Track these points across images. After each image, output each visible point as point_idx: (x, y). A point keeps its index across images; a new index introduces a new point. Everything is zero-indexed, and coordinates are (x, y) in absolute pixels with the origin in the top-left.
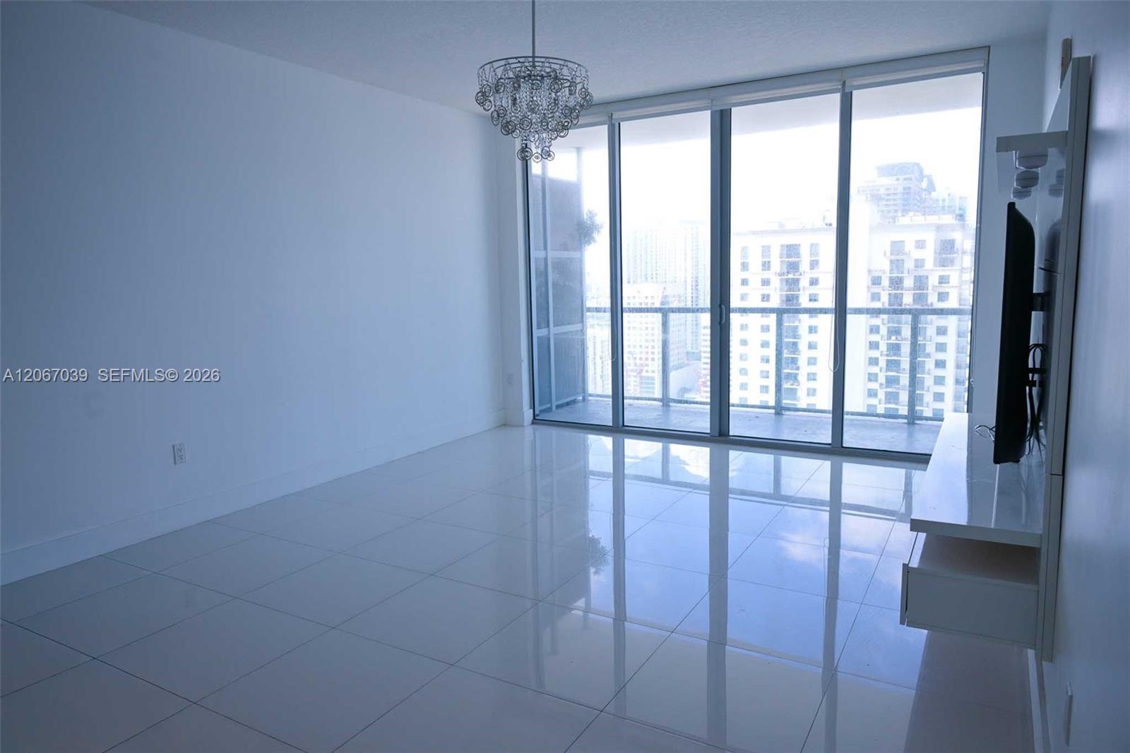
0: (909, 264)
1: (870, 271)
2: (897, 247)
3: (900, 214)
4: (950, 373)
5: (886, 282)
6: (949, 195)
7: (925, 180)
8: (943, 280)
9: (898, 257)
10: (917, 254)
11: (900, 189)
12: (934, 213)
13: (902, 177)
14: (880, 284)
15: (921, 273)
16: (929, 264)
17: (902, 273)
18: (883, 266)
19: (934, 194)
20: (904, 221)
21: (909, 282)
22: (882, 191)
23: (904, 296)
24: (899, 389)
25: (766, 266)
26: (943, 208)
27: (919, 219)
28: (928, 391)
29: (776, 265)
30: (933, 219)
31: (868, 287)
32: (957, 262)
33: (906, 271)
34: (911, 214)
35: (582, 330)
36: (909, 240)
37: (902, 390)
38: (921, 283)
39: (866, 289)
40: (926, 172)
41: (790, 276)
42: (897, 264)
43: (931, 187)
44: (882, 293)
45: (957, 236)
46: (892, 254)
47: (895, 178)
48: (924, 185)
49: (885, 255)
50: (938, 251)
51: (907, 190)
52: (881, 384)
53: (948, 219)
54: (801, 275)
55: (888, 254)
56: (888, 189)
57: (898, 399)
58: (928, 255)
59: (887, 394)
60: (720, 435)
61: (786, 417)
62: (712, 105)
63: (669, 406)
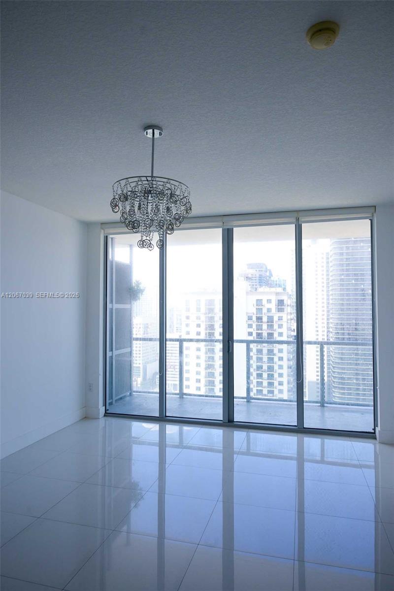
0: (265, 310)
1: (247, 313)
2: (259, 302)
3: (258, 286)
4: (285, 363)
5: (254, 319)
6: (279, 279)
7: (268, 271)
8: (280, 319)
9: (260, 307)
10: (268, 306)
11: (258, 276)
12: (273, 287)
13: (258, 270)
14: (252, 319)
15: (270, 315)
16: (274, 310)
17: (262, 314)
18: (253, 310)
19: (272, 278)
20: (260, 290)
21: (265, 319)
22: (250, 276)
23: (263, 326)
24: (262, 371)
25: (198, 310)
26: (276, 284)
27: (267, 289)
28: (276, 372)
29: (203, 310)
30: (273, 290)
31: (247, 321)
32: (285, 310)
33: (263, 314)
34: (264, 287)
35: (131, 352)
36: (265, 299)
37: (264, 372)
38: (270, 320)
39: (246, 322)
40: (268, 268)
41: (210, 315)
42: (259, 310)
43: (271, 275)
44: (253, 324)
45: (285, 298)
46: (257, 305)
47: (255, 270)
48: (268, 274)
49: (254, 305)
50: (277, 304)
51: (260, 276)
52: (254, 369)
53: (280, 290)
54: (215, 314)
55: (255, 305)
56: (252, 275)
57: (262, 376)
58: (273, 306)
59: (257, 374)
60: (229, 422)
61: (254, 404)
62: (223, 225)
63: (183, 398)
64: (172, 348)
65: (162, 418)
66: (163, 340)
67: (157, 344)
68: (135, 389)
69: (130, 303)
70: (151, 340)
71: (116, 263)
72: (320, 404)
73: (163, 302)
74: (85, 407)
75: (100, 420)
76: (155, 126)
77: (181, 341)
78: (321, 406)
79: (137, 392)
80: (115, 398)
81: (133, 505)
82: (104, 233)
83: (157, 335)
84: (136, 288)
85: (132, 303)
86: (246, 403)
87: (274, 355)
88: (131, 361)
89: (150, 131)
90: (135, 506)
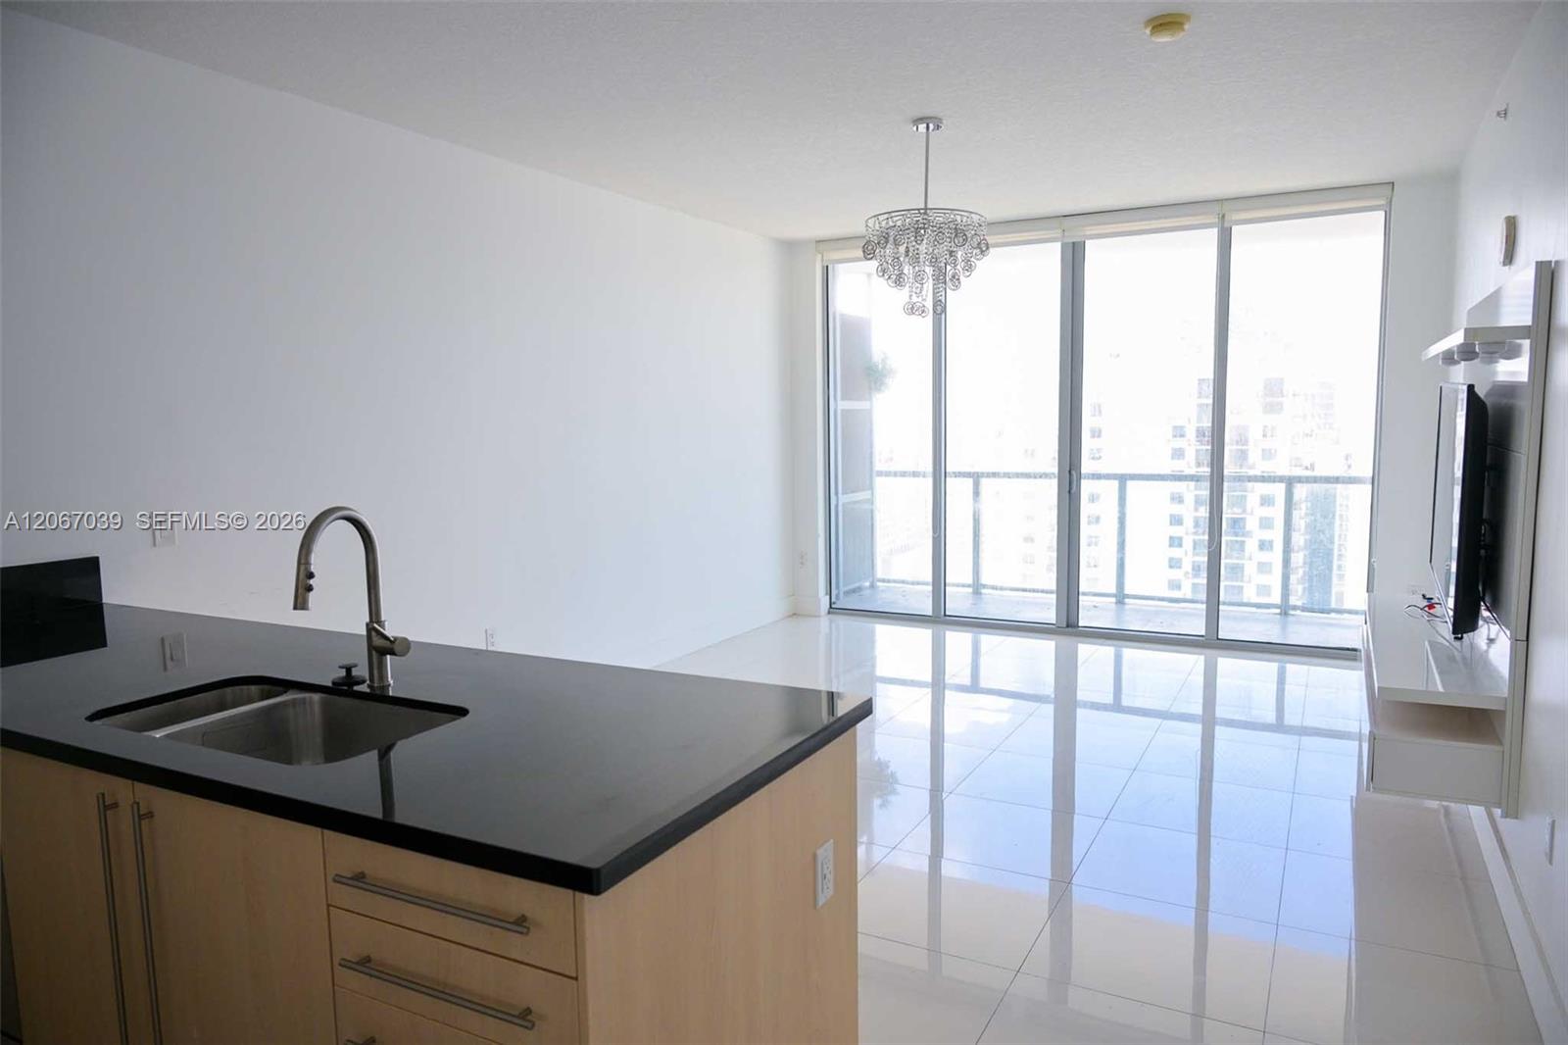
8: (1268, 432)
14: (1184, 436)
31: (1168, 439)
32: (1286, 406)
35: (871, 499)
39: (1165, 442)
44: (1187, 448)
60: (1069, 626)
61: (1130, 606)
62: (1064, 236)
63: (981, 594)
64: (958, 492)
65: (939, 618)
66: (939, 474)
67: (928, 483)
68: (879, 574)
69: (870, 399)
70: (915, 474)
71: (842, 315)
72: (1278, 611)
73: (940, 398)
74: (793, 595)
75: (822, 619)
76: (931, 118)
77: (976, 477)
78: (1280, 614)
79: (883, 581)
80: (843, 589)
81: (877, 802)
82: (822, 260)
83: (927, 465)
84: (880, 366)
85: (874, 399)
86: (1114, 605)
87: (1247, 534)
88: (872, 511)
89: (922, 127)
90: (882, 806)
